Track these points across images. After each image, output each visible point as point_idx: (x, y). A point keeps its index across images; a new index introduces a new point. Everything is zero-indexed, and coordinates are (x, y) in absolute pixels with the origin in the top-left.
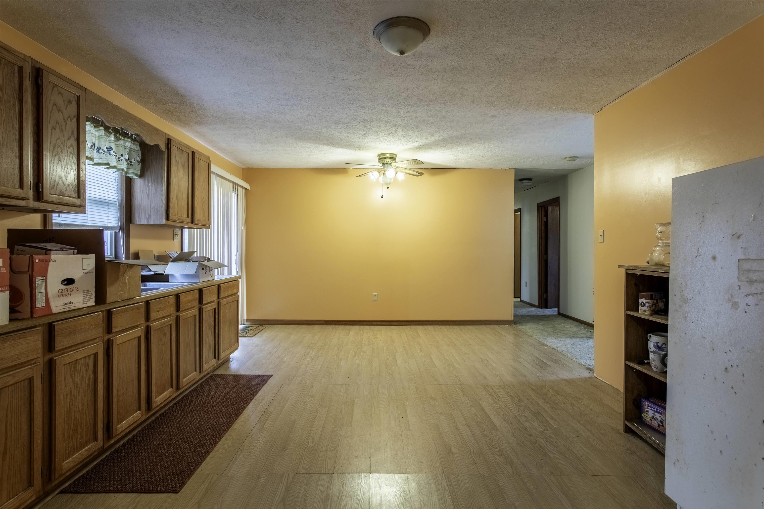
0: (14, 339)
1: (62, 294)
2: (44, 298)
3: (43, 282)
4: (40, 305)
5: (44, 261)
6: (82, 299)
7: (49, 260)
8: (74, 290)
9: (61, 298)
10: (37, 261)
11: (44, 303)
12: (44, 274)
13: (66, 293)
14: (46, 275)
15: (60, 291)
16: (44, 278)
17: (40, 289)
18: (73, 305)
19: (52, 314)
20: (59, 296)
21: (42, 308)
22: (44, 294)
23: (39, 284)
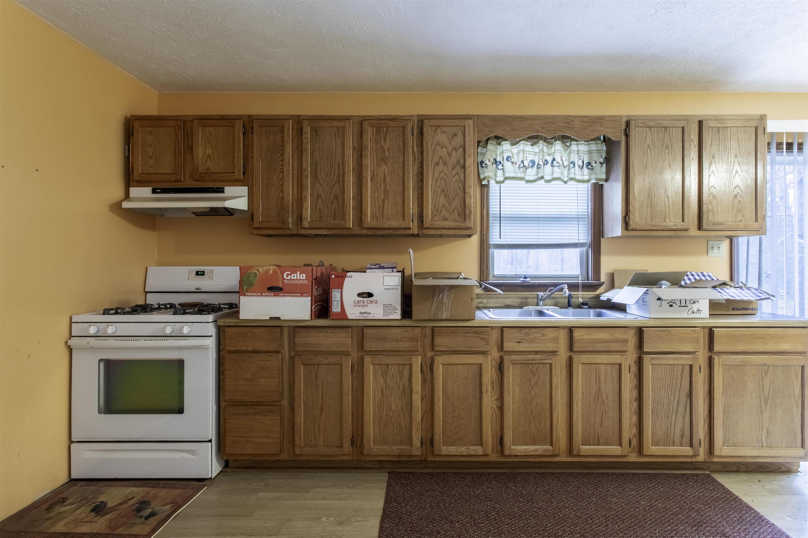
0: (326, 332)
1: (357, 304)
2: (340, 306)
3: (339, 293)
4: (335, 310)
5: (340, 276)
6: (383, 312)
7: (345, 276)
8: (371, 302)
9: (357, 307)
10: (333, 276)
11: (340, 310)
12: (341, 287)
13: (361, 304)
14: (341, 288)
15: (355, 302)
16: (340, 290)
17: (336, 298)
18: (370, 315)
19: (347, 319)
20: (355, 306)
21: (337, 313)
22: (340, 303)
23: (335, 294)
